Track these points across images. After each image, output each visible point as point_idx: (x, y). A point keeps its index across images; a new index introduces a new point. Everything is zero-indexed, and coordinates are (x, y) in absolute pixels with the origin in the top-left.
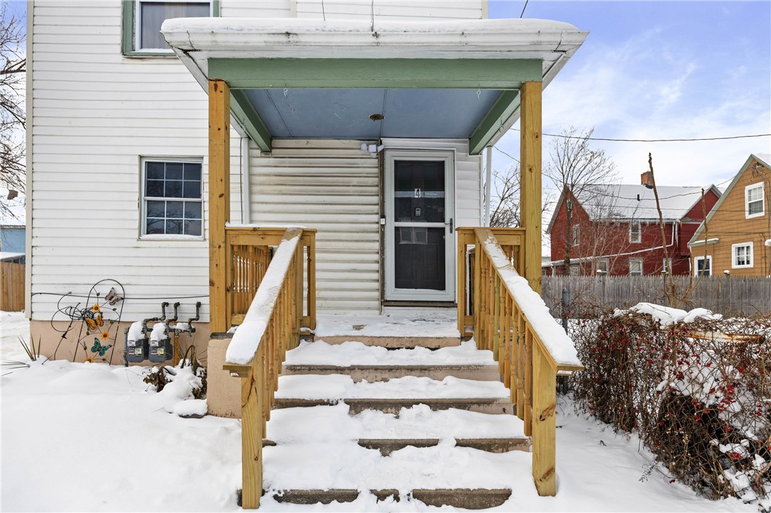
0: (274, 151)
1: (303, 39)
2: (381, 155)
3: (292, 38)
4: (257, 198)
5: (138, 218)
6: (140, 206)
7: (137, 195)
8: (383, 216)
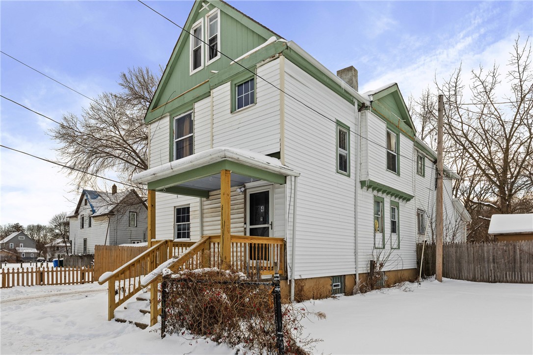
0: (210, 197)
1: (158, 175)
2: (245, 192)
3: (156, 175)
4: (205, 220)
5: (173, 232)
6: (174, 227)
7: (173, 223)
8: (245, 224)
